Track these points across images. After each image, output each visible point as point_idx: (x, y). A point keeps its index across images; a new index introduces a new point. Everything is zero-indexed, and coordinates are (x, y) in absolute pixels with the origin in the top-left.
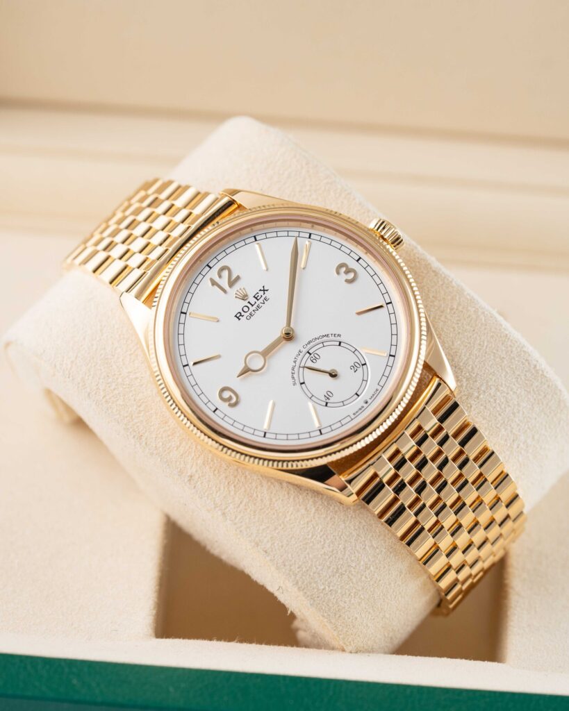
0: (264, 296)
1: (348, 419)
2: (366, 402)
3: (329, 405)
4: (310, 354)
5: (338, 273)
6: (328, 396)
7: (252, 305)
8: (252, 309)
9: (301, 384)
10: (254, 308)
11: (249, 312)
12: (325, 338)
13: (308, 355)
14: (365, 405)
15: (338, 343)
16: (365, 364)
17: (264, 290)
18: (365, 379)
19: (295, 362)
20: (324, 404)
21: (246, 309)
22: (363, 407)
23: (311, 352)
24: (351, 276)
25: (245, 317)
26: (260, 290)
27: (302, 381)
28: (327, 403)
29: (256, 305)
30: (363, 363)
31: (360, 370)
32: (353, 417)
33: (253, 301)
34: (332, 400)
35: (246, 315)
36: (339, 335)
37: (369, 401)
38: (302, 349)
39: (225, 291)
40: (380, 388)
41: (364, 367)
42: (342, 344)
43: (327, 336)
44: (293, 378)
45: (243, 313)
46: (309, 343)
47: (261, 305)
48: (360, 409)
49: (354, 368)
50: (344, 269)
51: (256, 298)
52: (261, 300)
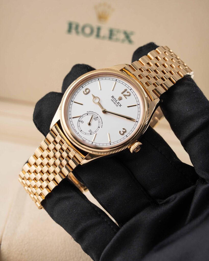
0: (118, 105)
1: (73, 127)
2: (78, 133)
3: (79, 122)
4: (97, 118)
5: (124, 129)
6: (82, 122)
7: (116, 101)
8: (115, 101)
9: (87, 114)
10: (115, 102)
11: (113, 100)
12: (101, 123)
13: (97, 117)
14: (77, 133)
15: (99, 127)
16: (91, 134)
17: (120, 105)
18: (86, 134)
19: (95, 113)
20: (80, 120)
21: (115, 99)
22: (77, 132)
23: (98, 118)
24: (122, 133)
25: (112, 99)
26: (121, 104)
27: (88, 114)
28: (80, 121)
29: (116, 103)
30: (92, 134)
31: (89, 132)
32: (74, 129)
33: (117, 102)
34: (81, 123)
35: (113, 99)
36: (102, 127)
37: (78, 134)
38: (99, 115)
39: (122, 93)
40: (82, 138)
41: (90, 134)
42: (99, 128)
43: (102, 123)
44: (90, 112)
45: (113, 98)
46: (101, 118)
47: (116, 104)
48: (76, 131)
49: (90, 131)
50: (124, 131)
51: (118, 103)
52: (117, 104)
